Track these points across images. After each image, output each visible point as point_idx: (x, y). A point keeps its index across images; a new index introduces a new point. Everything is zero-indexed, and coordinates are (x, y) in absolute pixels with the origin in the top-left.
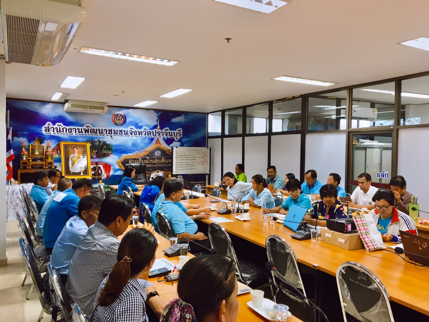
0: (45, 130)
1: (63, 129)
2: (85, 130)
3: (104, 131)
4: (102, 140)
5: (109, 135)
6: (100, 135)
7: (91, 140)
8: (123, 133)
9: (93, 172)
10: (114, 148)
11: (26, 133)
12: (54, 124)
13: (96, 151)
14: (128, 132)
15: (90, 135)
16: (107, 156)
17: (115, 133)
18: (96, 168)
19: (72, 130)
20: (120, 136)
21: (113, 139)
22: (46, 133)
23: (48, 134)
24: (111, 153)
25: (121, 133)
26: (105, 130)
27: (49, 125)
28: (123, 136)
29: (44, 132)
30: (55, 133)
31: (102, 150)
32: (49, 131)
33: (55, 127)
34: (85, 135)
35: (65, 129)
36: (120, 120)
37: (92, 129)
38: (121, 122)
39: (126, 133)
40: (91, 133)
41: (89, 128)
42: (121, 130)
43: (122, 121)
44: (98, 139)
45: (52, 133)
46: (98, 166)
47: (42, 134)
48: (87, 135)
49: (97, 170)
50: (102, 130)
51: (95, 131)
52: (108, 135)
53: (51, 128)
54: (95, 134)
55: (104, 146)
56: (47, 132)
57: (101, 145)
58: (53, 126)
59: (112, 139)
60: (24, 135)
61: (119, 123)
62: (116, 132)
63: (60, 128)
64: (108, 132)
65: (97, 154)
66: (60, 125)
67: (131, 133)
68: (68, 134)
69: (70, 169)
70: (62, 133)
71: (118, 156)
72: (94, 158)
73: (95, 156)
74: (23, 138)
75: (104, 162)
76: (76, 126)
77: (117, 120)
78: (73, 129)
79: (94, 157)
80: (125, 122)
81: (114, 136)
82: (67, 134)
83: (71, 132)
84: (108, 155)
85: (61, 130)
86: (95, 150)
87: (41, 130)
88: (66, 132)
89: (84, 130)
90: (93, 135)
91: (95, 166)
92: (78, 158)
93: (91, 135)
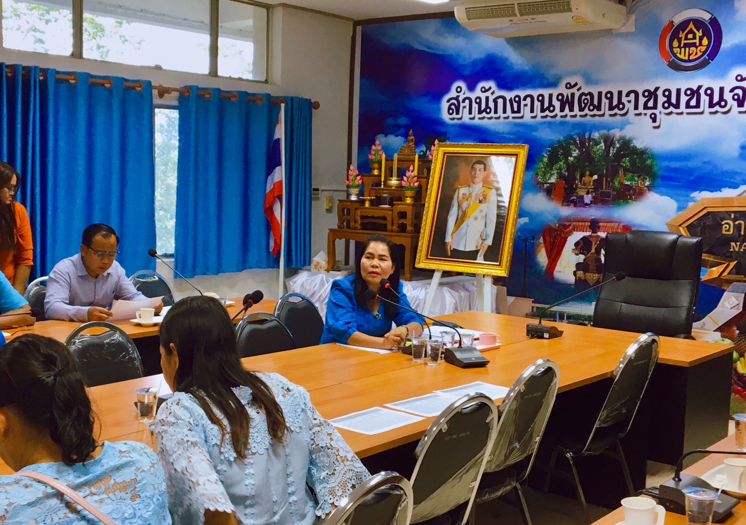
0: (449, 108)
1: (495, 101)
2: (561, 101)
3: (628, 99)
4: (617, 133)
5: (646, 111)
6: (611, 115)
7: (578, 134)
8: (705, 99)
9: (581, 258)
10: (665, 164)
11: (403, 121)
12: (471, 88)
13: (595, 177)
14: (728, 96)
15: (575, 116)
16: (631, 199)
17: (670, 104)
18: (591, 243)
19: (523, 103)
20: (688, 114)
21: (658, 127)
22: (452, 117)
23: (455, 121)
24: (650, 188)
25: (693, 102)
26: (632, 96)
27: (459, 90)
28: (702, 113)
29: (445, 116)
30: (473, 118)
31: (615, 174)
32: (458, 113)
33: (473, 96)
34: (562, 117)
35: (500, 101)
36: (694, 45)
37: (586, 95)
38: (699, 54)
39: (716, 99)
40: (581, 109)
41: (574, 90)
42: (695, 89)
43: (703, 49)
44: (605, 132)
45: (466, 117)
46: (598, 236)
47: (440, 123)
48: (568, 118)
49: (593, 251)
50: (620, 93)
51: (596, 102)
52: (640, 114)
53: (464, 101)
54: (595, 112)
55: (625, 156)
56: (454, 115)
57: (615, 155)
58: (468, 94)
59: (654, 127)
60: (399, 127)
61: (689, 61)
62: (674, 100)
63: (487, 98)
64: (642, 100)
65: (595, 189)
66: (486, 91)
67: (738, 100)
68: (510, 119)
69: (448, 239)
70: (492, 114)
71: (677, 201)
72: (587, 204)
73: (590, 195)
74: (397, 136)
75: (620, 222)
76: (534, 87)
77: (679, 47)
78: (525, 99)
79: (588, 199)
80: (714, 51)
81: (663, 117)
82: (508, 118)
83: (519, 111)
84: (637, 194)
85: (491, 104)
86: (591, 175)
87: (439, 110)
88: (505, 112)
89: (558, 99)
90: (588, 117)
91: (588, 234)
92: (480, 202)
93: (581, 116)
